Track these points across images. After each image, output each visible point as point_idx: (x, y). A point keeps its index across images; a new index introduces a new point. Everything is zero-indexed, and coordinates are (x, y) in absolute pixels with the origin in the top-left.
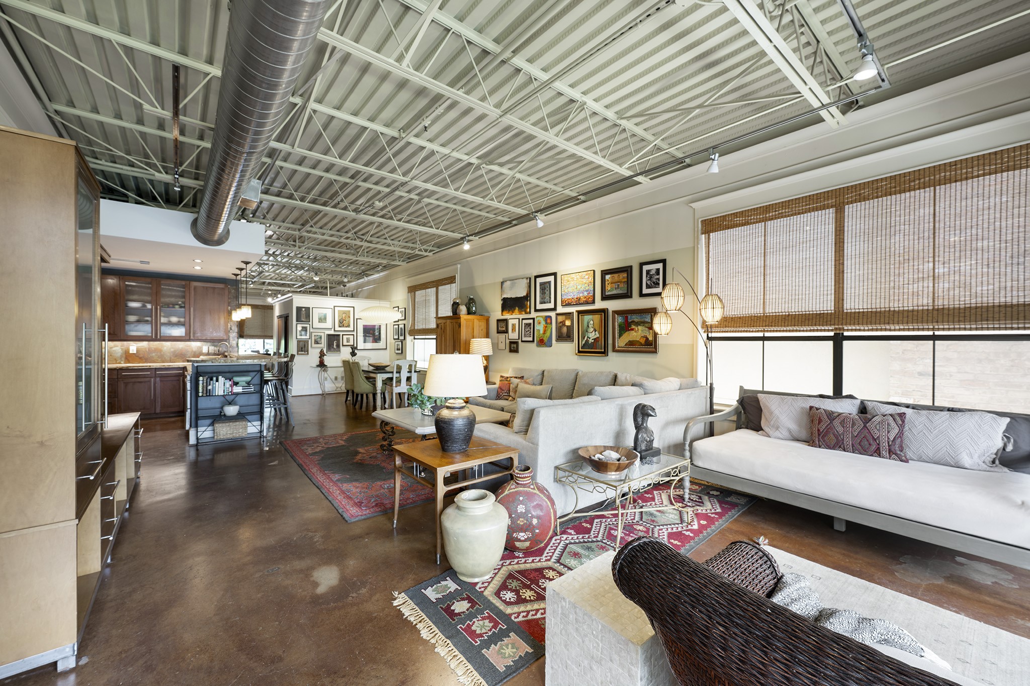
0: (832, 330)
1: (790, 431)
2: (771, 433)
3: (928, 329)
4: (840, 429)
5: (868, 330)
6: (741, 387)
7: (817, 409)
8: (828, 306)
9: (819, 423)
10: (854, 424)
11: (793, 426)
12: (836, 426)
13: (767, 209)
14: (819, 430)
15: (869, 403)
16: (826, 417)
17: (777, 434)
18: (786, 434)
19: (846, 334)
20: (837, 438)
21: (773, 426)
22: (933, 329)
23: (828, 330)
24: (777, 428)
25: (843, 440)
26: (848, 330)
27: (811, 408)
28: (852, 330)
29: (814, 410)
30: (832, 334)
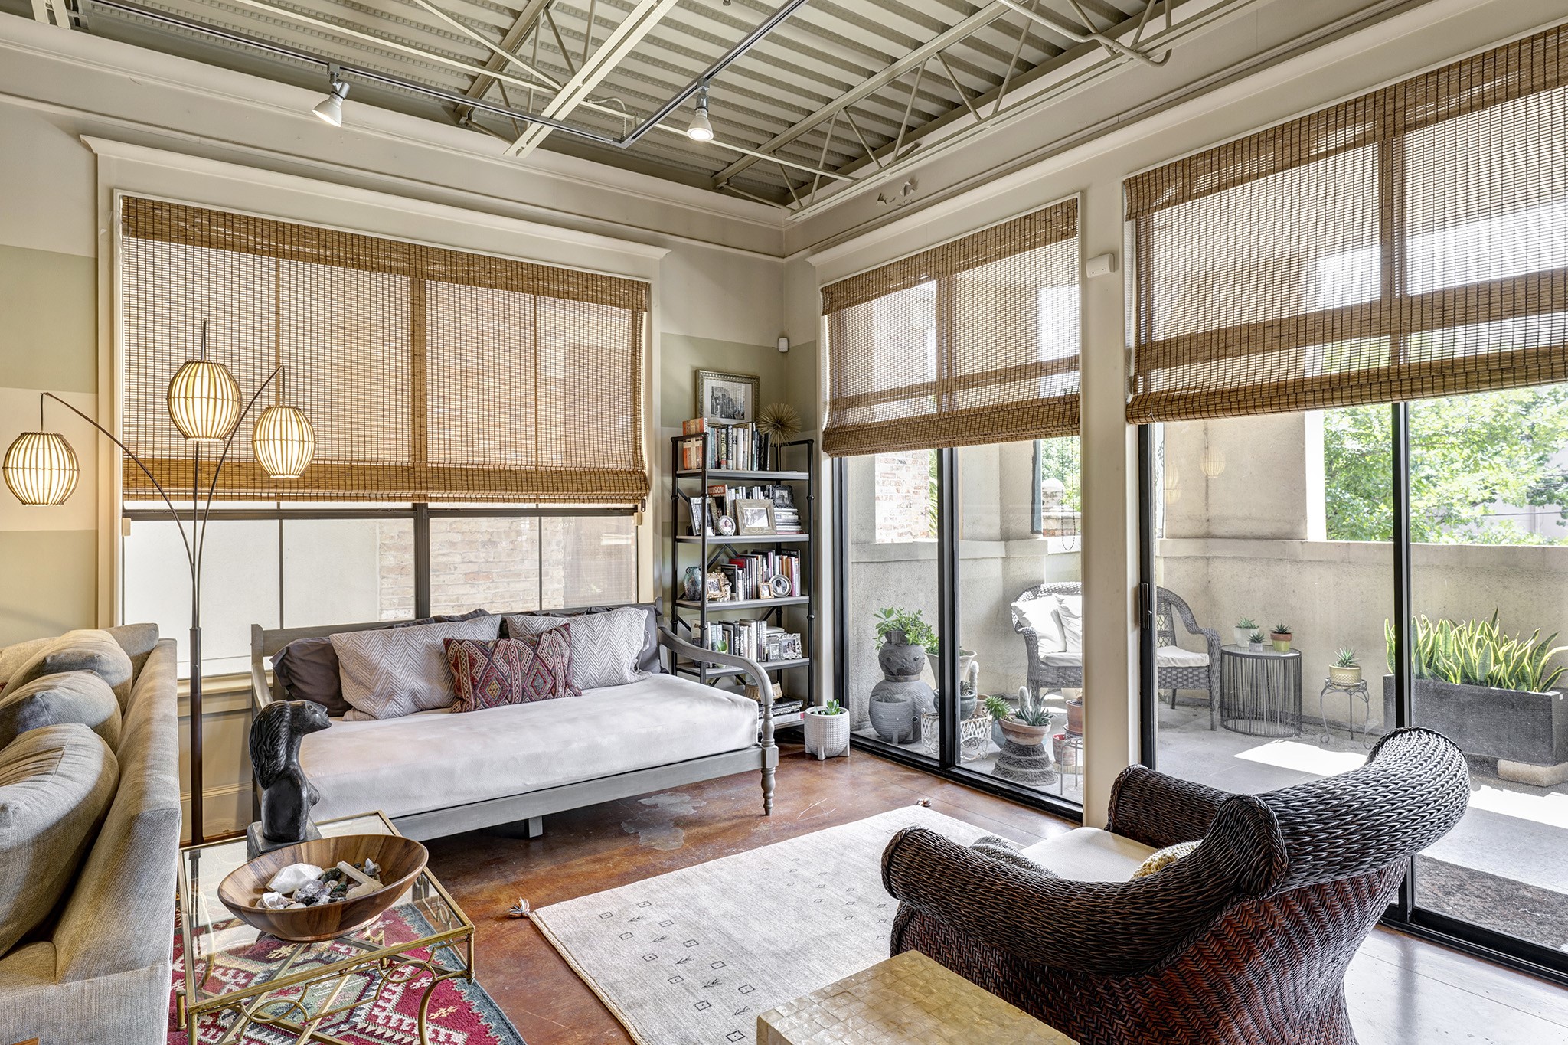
0: (407, 499)
1: (414, 695)
2: (377, 709)
3: (530, 500)
4: (505, 668)
5: (477, 500)
6: (256, 629)
7: (461, 642)
8: (401, 454)
9: (472, 666)
10: (521, 655)
11: (418, 684)
12: (498, 664)
13: (307, 234)
14: (473, 679)
15: (515, 618)
16: (479, 653)
17: (392, 707)
18: (405, 701)
19: (432, 505)
20: (502, 686)
21: (380, 695)
22: (535, 500)
23: (401, 498)
24: (390, 696)
25: (511, 685)
26: (437, 499)
27: (448, 643)
28: (443, 499)
29: (454, 647)
30: (408, 505)
